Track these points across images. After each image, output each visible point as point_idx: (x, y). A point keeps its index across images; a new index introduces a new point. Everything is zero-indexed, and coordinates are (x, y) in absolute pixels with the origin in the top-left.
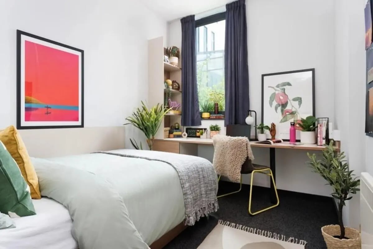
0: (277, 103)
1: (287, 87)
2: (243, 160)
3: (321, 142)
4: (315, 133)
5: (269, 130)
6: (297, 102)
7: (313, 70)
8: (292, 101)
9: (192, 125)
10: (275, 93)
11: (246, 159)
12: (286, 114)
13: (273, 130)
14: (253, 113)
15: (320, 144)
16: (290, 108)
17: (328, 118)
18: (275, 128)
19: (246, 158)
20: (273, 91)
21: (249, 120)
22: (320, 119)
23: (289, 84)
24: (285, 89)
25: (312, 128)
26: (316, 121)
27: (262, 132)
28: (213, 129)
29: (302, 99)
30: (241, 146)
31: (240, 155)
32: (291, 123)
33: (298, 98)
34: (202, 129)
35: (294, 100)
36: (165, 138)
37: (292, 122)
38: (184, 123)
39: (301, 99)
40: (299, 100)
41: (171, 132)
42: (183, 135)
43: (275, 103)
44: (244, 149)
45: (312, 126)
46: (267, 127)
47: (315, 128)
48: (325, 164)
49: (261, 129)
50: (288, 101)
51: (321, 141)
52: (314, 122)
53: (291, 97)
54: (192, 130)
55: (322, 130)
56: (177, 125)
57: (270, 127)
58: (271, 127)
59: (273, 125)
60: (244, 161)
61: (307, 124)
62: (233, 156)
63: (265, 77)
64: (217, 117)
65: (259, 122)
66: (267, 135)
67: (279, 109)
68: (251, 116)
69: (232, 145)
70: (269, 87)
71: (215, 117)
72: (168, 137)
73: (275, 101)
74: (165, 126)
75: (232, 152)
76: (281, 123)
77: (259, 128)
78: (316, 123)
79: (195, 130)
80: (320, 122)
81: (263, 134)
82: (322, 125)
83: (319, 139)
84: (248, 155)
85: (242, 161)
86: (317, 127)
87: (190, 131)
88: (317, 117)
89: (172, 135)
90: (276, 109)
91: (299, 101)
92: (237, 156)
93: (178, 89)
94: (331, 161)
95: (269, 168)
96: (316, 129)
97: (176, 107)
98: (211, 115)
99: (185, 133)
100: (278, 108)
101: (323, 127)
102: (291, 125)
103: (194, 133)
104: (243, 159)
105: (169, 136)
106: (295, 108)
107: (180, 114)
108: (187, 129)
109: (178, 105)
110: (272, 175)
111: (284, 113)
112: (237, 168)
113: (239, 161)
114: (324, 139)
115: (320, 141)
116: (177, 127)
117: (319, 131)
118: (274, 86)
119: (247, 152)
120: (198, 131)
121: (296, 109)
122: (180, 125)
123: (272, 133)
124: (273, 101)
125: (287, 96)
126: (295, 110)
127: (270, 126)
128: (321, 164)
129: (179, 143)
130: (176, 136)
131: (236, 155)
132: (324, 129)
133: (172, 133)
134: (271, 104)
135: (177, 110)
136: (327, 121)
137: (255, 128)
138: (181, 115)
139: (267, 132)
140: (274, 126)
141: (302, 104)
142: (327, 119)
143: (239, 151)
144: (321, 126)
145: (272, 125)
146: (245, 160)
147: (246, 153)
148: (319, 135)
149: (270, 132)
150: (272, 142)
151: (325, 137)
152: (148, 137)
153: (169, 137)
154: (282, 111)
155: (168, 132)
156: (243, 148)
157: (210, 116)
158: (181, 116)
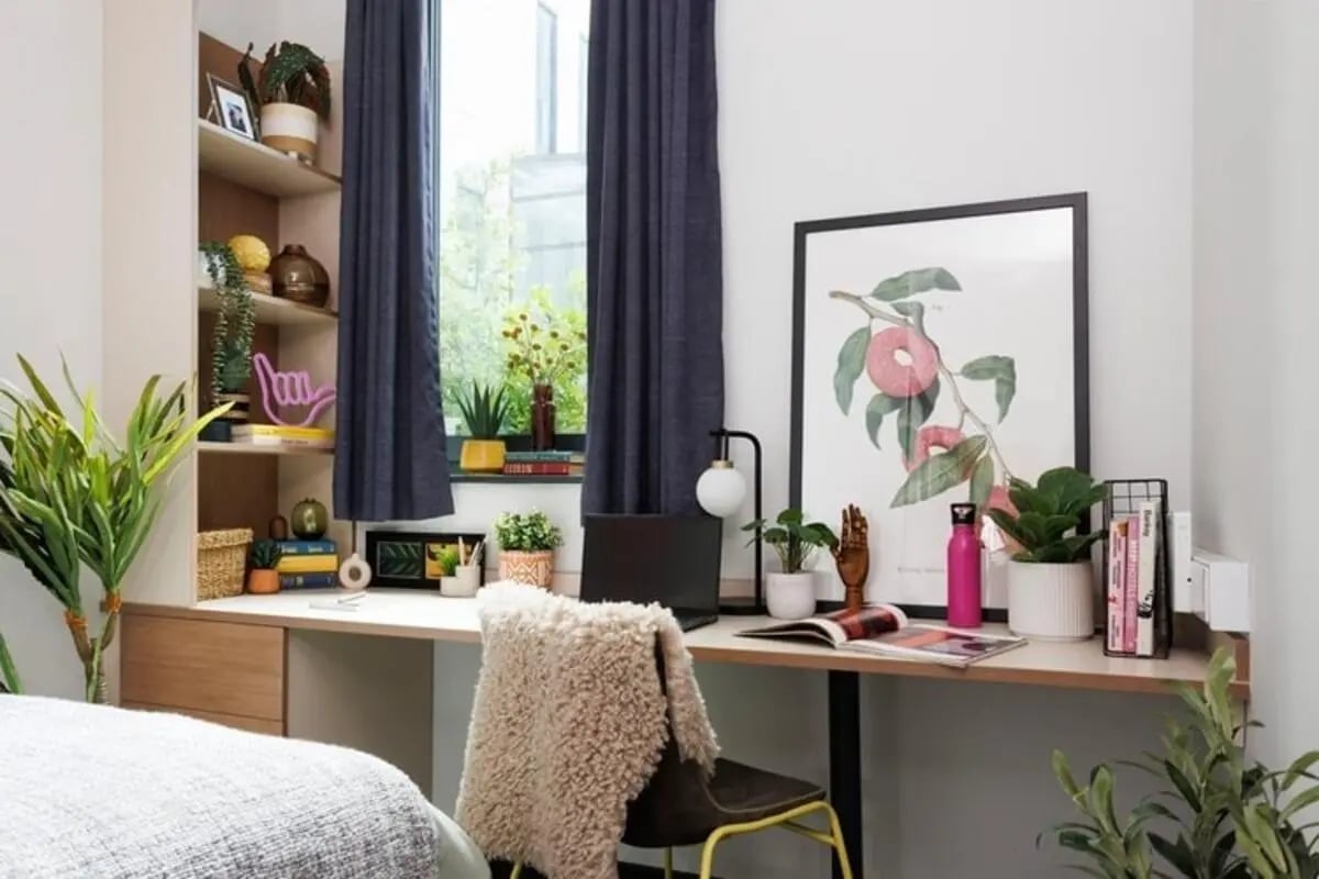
0: (879, 392)
1: (931, 298)
2: (642, 766)
3: (1129, 633)
4: (1091, 568)
5: (833, 548)
6: (990, 386)
7: (1078, 203)
8: (962, 382)
9: (396, 516)
10: (867, 330)
11: (659, 758)
12: (926, 452)
13: (852, 547)
14: (741, 449)
15: (1119, 647)
16: (953, 423)
17: (1164, 483)
18: (863, 537)
19: (659, 751)
20: (855, 319)
21: (719, 489)
22: (1118, 489)
23: (945, 281)
24: (921, 310)
25: (1071, 539)
26: (1094, 499)
27: (793, 564)
28: (513, 538)
29: (1017, 368)
30: (625, 670)
31: (618, 729)
32: (953, 506)
33: (996, 358)
34: (451, 539)
35: (974, 371)
36: (202, 598)
37: (960, 505)
38: (352, 502)
39: (1011, 363)
40: (1001, 372)
41: (258, 558)
42: (344, 577)
43: (865, 390)
44: (647, 694)
45: (1069, 534)
46: (820, 532)
47: (1092, 541)
48: (1181, 840)
49: (785, 545)
50: (941, 377)
51: (1130, 624)
52: (1083, 505)
53: (955, 357)
54: (398, 544)
55: (1132, 557)
56: (309, 512)
57: (838, 534)
58: (845, 532)
59: (854, 519)
60: (644, 776)
61: (1042, 520)
62: (575, 741)
63: (812, 239)
64: (545, 468)
65: (775, 503)
66: (817, 580)
67: (891, 421)
68: (731, 465)
69: (573, 662)
70: (834, 295)
71: (529, 469)
72: (238, 586)
73: (865, 374)
74: (205, 524)
75: (571, 714)
76: (898, 510)
77: (774, 536)
78: (1097, 510)
79: (419, 544)
80: (1119, 505)
81: (795, 577)
82: (1132, 527)
83: (1114, 611)
84: (670, 730)
85: (628, 774)
86: (1105, 534)
87: (386, 549)
88: (1099, 474)
89: (263, 578)
90: (873, 423)
91: (999, 382)
92: (602, 737)
93: (318, 294)
94: (1224, 813)
95: (821, 797)
96: (1097, 547)
97: (306, 402)
98: (514, 455)
99: (358, 560)
100: (886, 418)
101: (1142, 539)
102: (956, 519)
103: (411, 560)
104: (638, 762)
105: (247, 580)
106: (975, 418)
107: (331, 444)
108: (372, 538)
109: (317, 395)
110: (838, 841)
111: (918, 445)
112: (596, 827)
113: (613, 771)
114: (1145, 615)
115: (1119, 623)
116: (310, 527)
117: (1112, 563)
118: (865, 288)
119: (668, 714)
120: (435, 548)
121: (984, 426)
122: (330, 510)
123: (847, 567)
124: (856, 375)
125: (936, 348)
126: (980, 432)
127: (836, 525)
128: (1157, 842)
129: (282, 631)
130: (300, 580)
131: (596, 732)
132: (1144, 551)
133: (268, 565)
134: (844, 398)
135: (314, 425)
136: (1159, 500)
137: (752, 534)
138: (332, 451)
139: (821, 559)
140: (858, 525)
141: (1014, 399)
142: (1156, 488)
143: (611, 703)
144: (1125, 528)
145: (845, 521)
146: (650, 770)
147: (661, 717)
148: (1113, 591)
149: (837, 558)
150: (835, 631)
151: (1150, 602)
152: (61, 598)
153: (247, 589)
154: (906, 435)
155: (240, 556)
156: (635, 682)
157: (507, 462)
158: (330, 459)
